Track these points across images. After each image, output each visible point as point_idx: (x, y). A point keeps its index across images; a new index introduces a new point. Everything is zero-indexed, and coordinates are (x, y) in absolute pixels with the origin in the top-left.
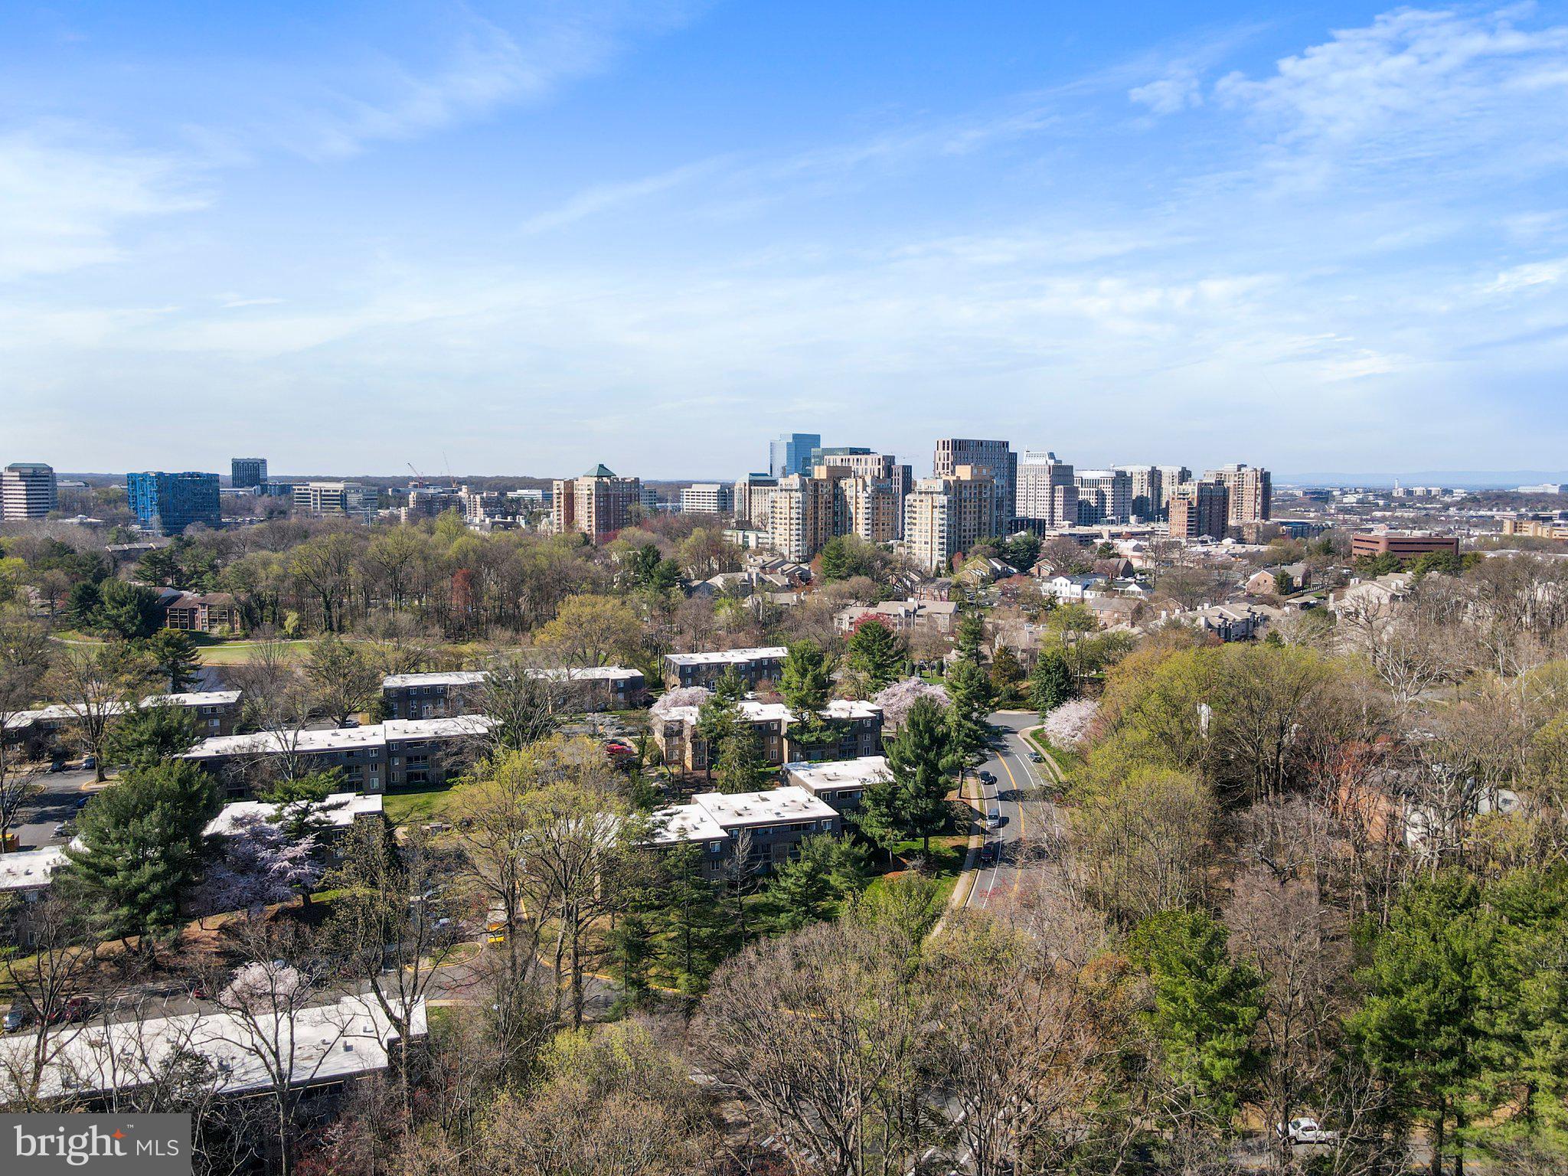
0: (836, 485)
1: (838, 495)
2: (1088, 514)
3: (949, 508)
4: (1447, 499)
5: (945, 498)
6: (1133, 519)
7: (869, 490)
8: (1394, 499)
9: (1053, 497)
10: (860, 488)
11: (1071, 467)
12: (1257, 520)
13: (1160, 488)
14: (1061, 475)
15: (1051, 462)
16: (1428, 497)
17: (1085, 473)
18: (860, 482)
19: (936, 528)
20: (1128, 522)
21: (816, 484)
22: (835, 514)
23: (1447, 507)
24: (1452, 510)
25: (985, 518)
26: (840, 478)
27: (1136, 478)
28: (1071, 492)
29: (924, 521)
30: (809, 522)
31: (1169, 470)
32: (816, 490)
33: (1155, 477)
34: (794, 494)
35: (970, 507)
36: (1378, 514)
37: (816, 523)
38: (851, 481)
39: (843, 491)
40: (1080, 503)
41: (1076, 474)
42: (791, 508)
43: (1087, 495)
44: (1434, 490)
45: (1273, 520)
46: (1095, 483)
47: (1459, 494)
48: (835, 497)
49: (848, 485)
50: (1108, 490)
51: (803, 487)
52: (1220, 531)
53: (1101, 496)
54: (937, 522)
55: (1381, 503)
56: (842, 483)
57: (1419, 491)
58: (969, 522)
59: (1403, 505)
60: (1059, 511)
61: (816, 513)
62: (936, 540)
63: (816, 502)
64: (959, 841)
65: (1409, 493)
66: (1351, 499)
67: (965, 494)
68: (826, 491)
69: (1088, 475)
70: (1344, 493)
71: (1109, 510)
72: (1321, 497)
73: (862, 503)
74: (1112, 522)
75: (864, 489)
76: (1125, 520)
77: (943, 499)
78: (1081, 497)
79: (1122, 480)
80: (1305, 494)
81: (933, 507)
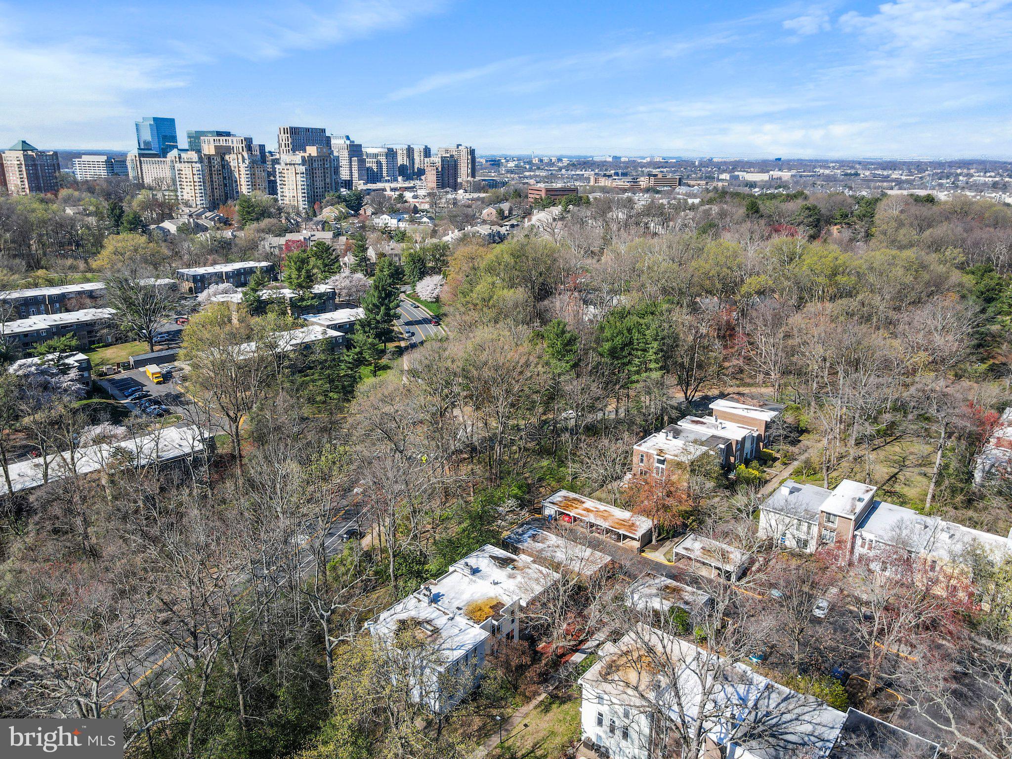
0: (223, 159)
1: (225, 165)
2: (373, 176)
3: (307, 174)
4: (560, 164)
5: (304, 168)
6: (400, 178)
7: (247, 162)
8: (534, 165)
9: (351, 165)
10: (240, 160)
11: (360, 146)
12: (469, 178)
13: (413, 159)
14: (355, 150)
15: (348, 142)
16: (551, 164)
17: (368, 150)
18: (240, 156)
19: (299, 187)
20: (397, 180)
21: (209, 157)
22: (224, 178)
23: (560, 169)
24: (563, 171)
25: (328, 180)
26: (224, 154)
27: (399, 152)
28: (362, 162)
29: (291, 182)
30: (207, 185)
31: (418, 148)
32: (210, 162)
33: (410, 151)
34: (194, 164)
35: (319, 173)
36: (527, 174)
37: (212, 185)
38: (233, 156)
39: (228, 163)
40: (368, 169)
41: (363, 150)
42: (194, 174)
43: (371, 164)
44: (554, 159)
45: (478, 178)
46: (376, 155)
47: (566, 161)
48: (223, 166)
49: (231, 158)
50: (383, 160)
51: (201, 160)
52: (455, 187)
53: (379, 163)
54: (299, 183)
55: (528, 167)
56: (227, 157)
57: (546, 160)
58: (319, 183)
59: (539, 168)
60: (356, 175)
61: (211, 178)
62: (300, 195)
63: (211, 170)
64: (397, 344)
65: (541, 161)
66: (511, 165)
67: (315, 165)
68: (216, 162)
69: (370, 151)
70: (507, 161)
71: (385, 174)
72: (495, 163)
73: (243, 171)
74: (388, 181)
75: (243, 162)
76: (396, 180)
77: (302, 169)
78: (368, 165)
79: (391, 154)
80: (487, 161)
81: (296, 174)
